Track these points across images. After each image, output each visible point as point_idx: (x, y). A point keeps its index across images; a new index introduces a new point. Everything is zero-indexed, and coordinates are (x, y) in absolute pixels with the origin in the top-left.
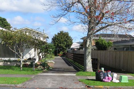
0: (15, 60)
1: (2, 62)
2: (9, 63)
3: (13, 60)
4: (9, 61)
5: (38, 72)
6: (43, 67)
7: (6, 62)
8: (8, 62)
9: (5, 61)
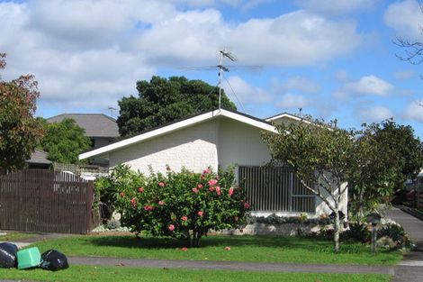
0: (291, 218)
1: (252, 223)
2: (272, 228)
3: (286, 218)
4: (274, 221)
5: (391, 256)
6: (394, 240)
7: (263, 225)
8: (271, 224)
9: (261, 220)
